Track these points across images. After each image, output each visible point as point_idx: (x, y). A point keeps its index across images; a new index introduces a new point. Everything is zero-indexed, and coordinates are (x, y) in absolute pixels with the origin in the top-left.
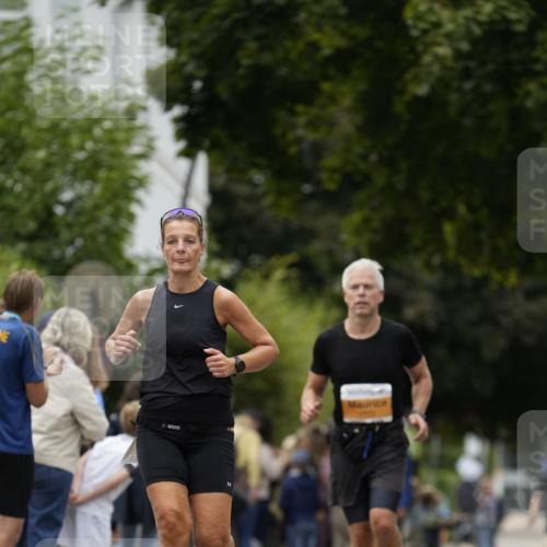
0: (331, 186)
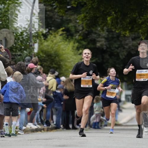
0: (75, 6)
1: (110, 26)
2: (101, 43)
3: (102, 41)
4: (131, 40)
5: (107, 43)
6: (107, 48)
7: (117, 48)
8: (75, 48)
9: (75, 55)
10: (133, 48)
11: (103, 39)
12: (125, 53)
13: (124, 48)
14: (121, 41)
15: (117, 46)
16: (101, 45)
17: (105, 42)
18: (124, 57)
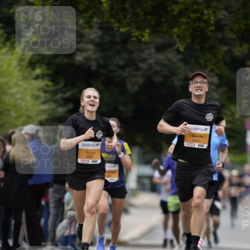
1: (107, 15)
2: (85, 54)
3: (88, 50)
4: (153, 50)
5: (99, 55)
6: (99, 66)
7: (123, 67)
8: (25, 63)
9: (25, 78)
10: (158, 69)
11: (91, 46)
12: (140, 81)
13: (138, 69)
14: (131, 52)
15: (121, 63)
16: (87, 59)
17: (95, 51)
18: (136, 88)
